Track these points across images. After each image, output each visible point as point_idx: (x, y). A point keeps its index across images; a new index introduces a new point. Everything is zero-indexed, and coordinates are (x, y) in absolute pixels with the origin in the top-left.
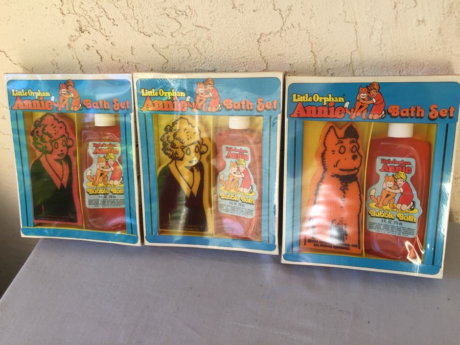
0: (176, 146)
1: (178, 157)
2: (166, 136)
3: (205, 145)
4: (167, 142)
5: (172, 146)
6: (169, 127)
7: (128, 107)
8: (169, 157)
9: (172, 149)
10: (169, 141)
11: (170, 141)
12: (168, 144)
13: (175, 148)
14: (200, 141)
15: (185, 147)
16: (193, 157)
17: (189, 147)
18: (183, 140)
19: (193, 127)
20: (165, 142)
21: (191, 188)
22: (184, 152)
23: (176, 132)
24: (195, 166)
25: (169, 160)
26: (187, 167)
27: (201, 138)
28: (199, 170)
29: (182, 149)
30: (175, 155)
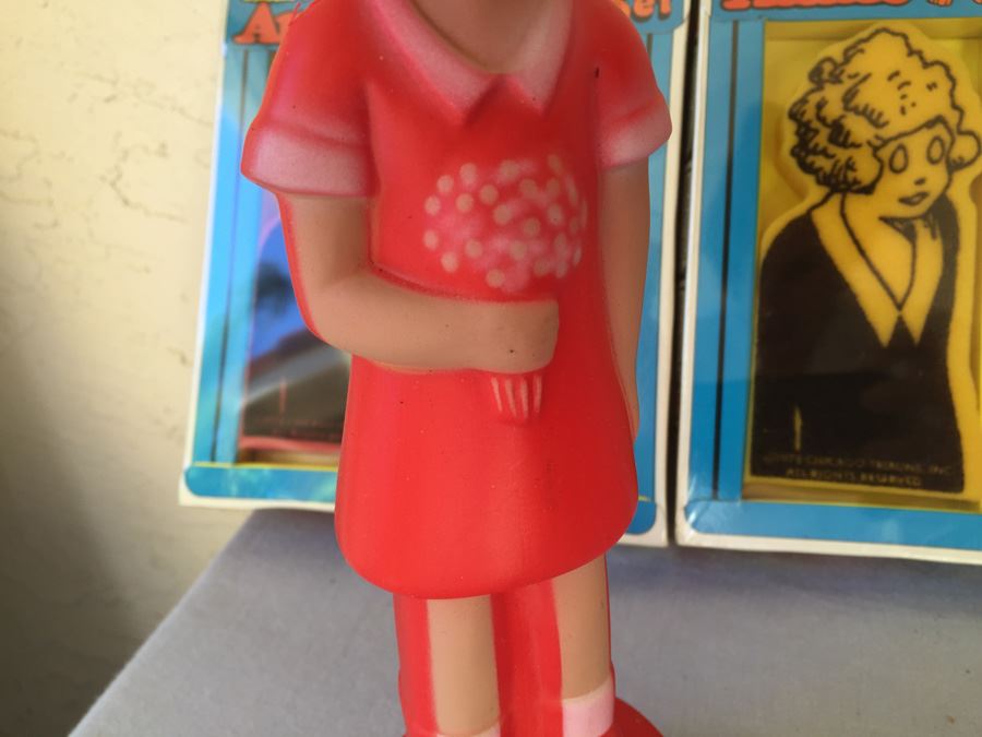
0: (851, 140)
1: (856, 182)
2: (815, 98)
3: (971, 133)
4: (816, 124)
5: (832, 140)
6: (828, 67)
7: (665, 8)
8: (819, 182)
9: (833, 149)
10: (822, 120)
11: (829, 120)
13: (845, 145)
14: (953, 118)
15: (886, 142)
16: (920, 182)
17: (905, 141)
18: (880, 115)
19: (926, 65)
20: (809, 122)
21: (899, 306)
22: (880, 160)
23: (856, 85)
24: (924, 217)
25: (815, 192)
26: (888, 221)
27: (955, 106)
28: (938, 232)
29: (876, 149)
30: (842, 172)
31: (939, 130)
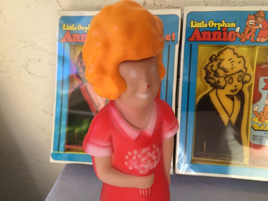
0: (219, 75)
1: (220, 86)
2: (210, 65)
3: (249, 74)
4: (210, 71)
5: (214, 75)
6: (214, 57)
7: (173, 39)
8: (211, 86)
9: (215, 78)
10: (212, 70)
11: (214, 70)
12: (211, 73)
13: (217, 77)
14: (244, 70)
15: (228, 76)
16: (236, 86)
17: (232, 76)
18: (227, 69)
19: (238, 57)
20: (209, 71)
21: (230, 117)
22: (226, 81)
23: (221, 62)
24: (236, 95)
25: (210, 88)
26: (228, 96)
27: (245, 68)
28: (240, 99)
29: (225, 78)
30: (217, 83)
31: (241, 74)
